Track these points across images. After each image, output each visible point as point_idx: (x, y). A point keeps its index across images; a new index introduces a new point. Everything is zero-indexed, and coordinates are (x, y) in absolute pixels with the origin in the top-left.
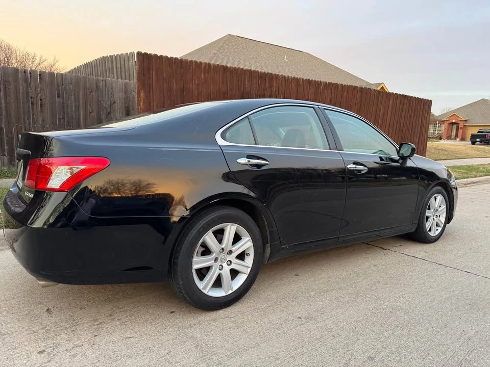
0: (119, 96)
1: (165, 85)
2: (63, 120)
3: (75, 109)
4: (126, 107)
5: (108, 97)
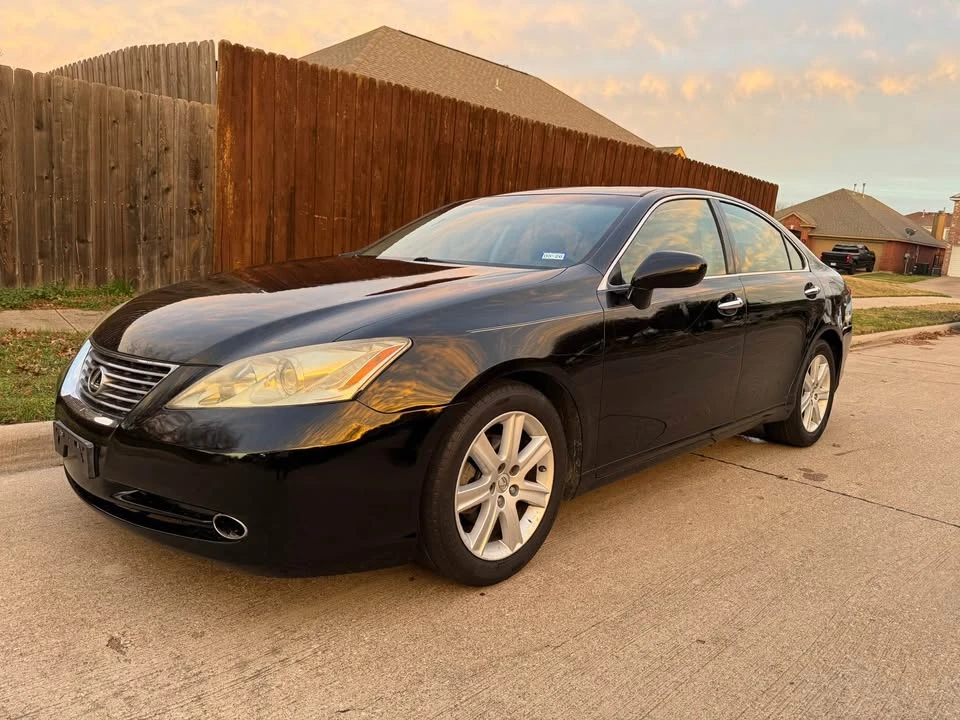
0: (176, 136)
1: (277, 118)
2: (47, 181)
3: (77, 158)
4: (192, 160)
5: (154, 135)
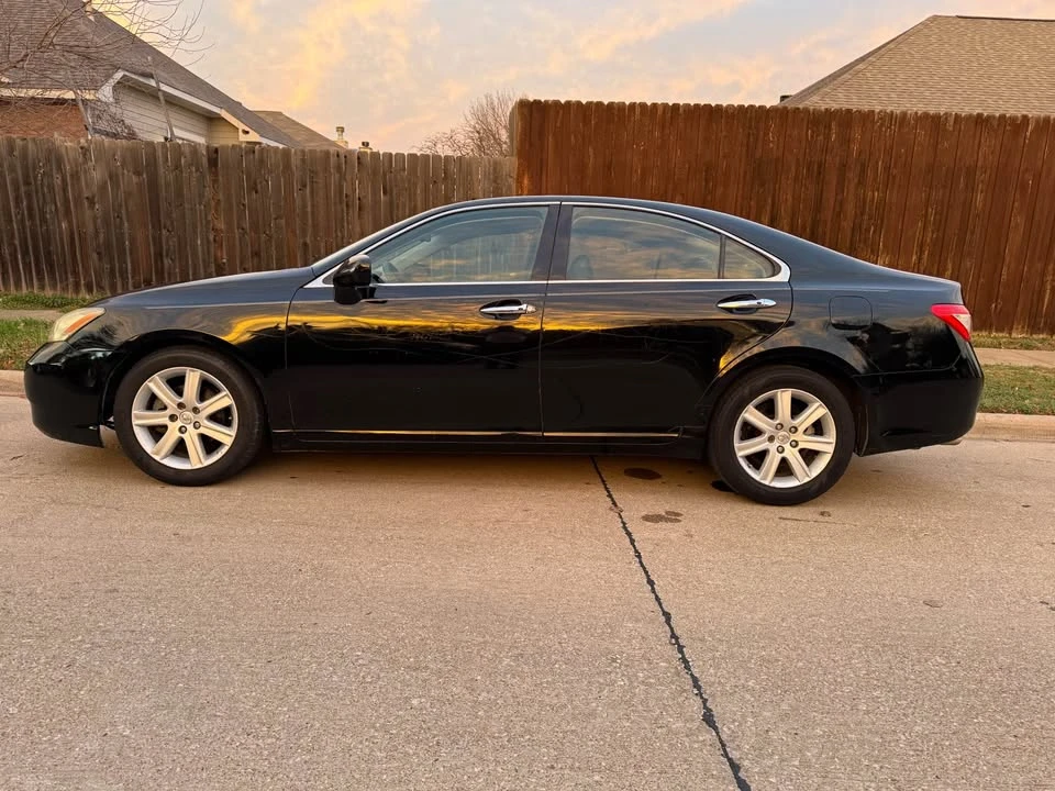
1: (571, 160)
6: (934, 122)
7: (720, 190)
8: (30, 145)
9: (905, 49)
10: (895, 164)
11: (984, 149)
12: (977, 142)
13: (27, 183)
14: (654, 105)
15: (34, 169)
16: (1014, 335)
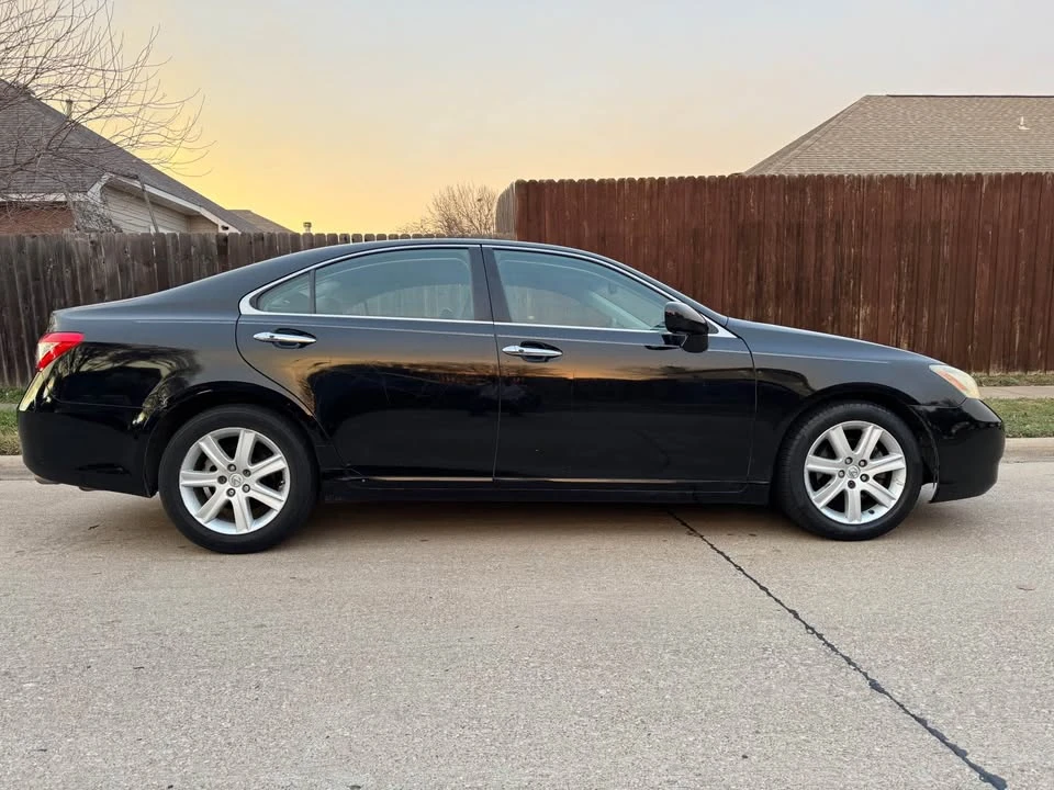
6: (900, 183)
7: (708, 253)
8: (41, 242)
9: (847, 125)
10: (867, 221)
11: (946, 204)
12: (938, 198)
13: (36, 279)
14: (642, 180)
15: (44, 264)
16: (991, 374)
